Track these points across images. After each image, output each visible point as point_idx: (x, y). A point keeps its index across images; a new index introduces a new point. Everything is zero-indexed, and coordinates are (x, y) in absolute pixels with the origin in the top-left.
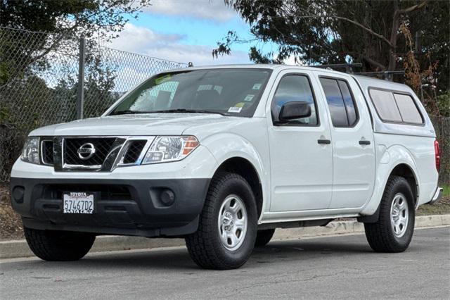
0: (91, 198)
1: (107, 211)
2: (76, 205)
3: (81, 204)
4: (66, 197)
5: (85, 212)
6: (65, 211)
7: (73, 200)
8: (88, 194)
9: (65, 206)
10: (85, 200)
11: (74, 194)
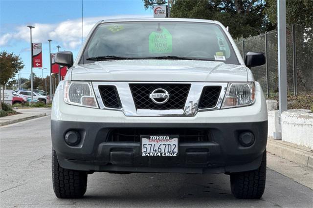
0: (175, 141)
1: (188, 153)
2: (156, 148)
3: (163, 147)
4: (144, 141)
5: (167, 154)
6: (144, 154)
7: (153, 143)
8: (171, 138)
9: (143, 150)
10: (167, 143)
11: (154, 137)
